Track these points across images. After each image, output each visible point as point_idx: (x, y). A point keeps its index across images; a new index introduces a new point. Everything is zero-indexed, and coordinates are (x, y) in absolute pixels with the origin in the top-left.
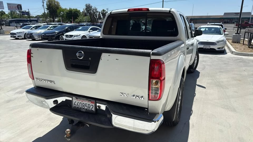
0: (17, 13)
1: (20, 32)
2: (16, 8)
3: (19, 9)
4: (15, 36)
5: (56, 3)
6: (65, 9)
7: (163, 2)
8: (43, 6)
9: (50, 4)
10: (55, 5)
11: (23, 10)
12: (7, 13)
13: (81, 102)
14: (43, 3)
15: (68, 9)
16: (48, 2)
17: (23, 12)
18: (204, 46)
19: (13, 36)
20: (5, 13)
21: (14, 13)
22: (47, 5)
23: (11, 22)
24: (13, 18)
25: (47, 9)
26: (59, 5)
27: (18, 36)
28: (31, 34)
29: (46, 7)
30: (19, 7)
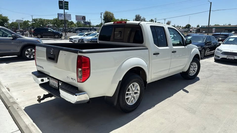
0: (82, 23)
1: (75, 38)
2: (81, 19)
3: (83, 20)
4: (72, 40)
5: (111, 15)
6: (118, 20)
7: (210, 11)
8: (101, 17)
9: (106, 16)
10: (110, 16)
11: (86, 21)
12: (75, 23)
13: (52, 81)
14: (101, 15)
15: (120, 20)
16: (105, 14)
17: (86, 22)
18: (228, 57)
19: (71, 40)
20: (73, 23)
21: (80, 23)
22: (104, 16)
23: (77, 30)
24: (78, 27)
25: (104, 20)
26: (113, 17)
27: (74, 41)
28: (83, 39)
29: (103, 18)
30: (84, 18)
